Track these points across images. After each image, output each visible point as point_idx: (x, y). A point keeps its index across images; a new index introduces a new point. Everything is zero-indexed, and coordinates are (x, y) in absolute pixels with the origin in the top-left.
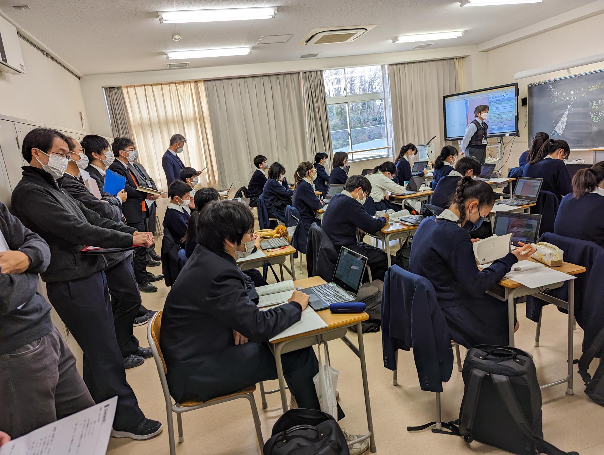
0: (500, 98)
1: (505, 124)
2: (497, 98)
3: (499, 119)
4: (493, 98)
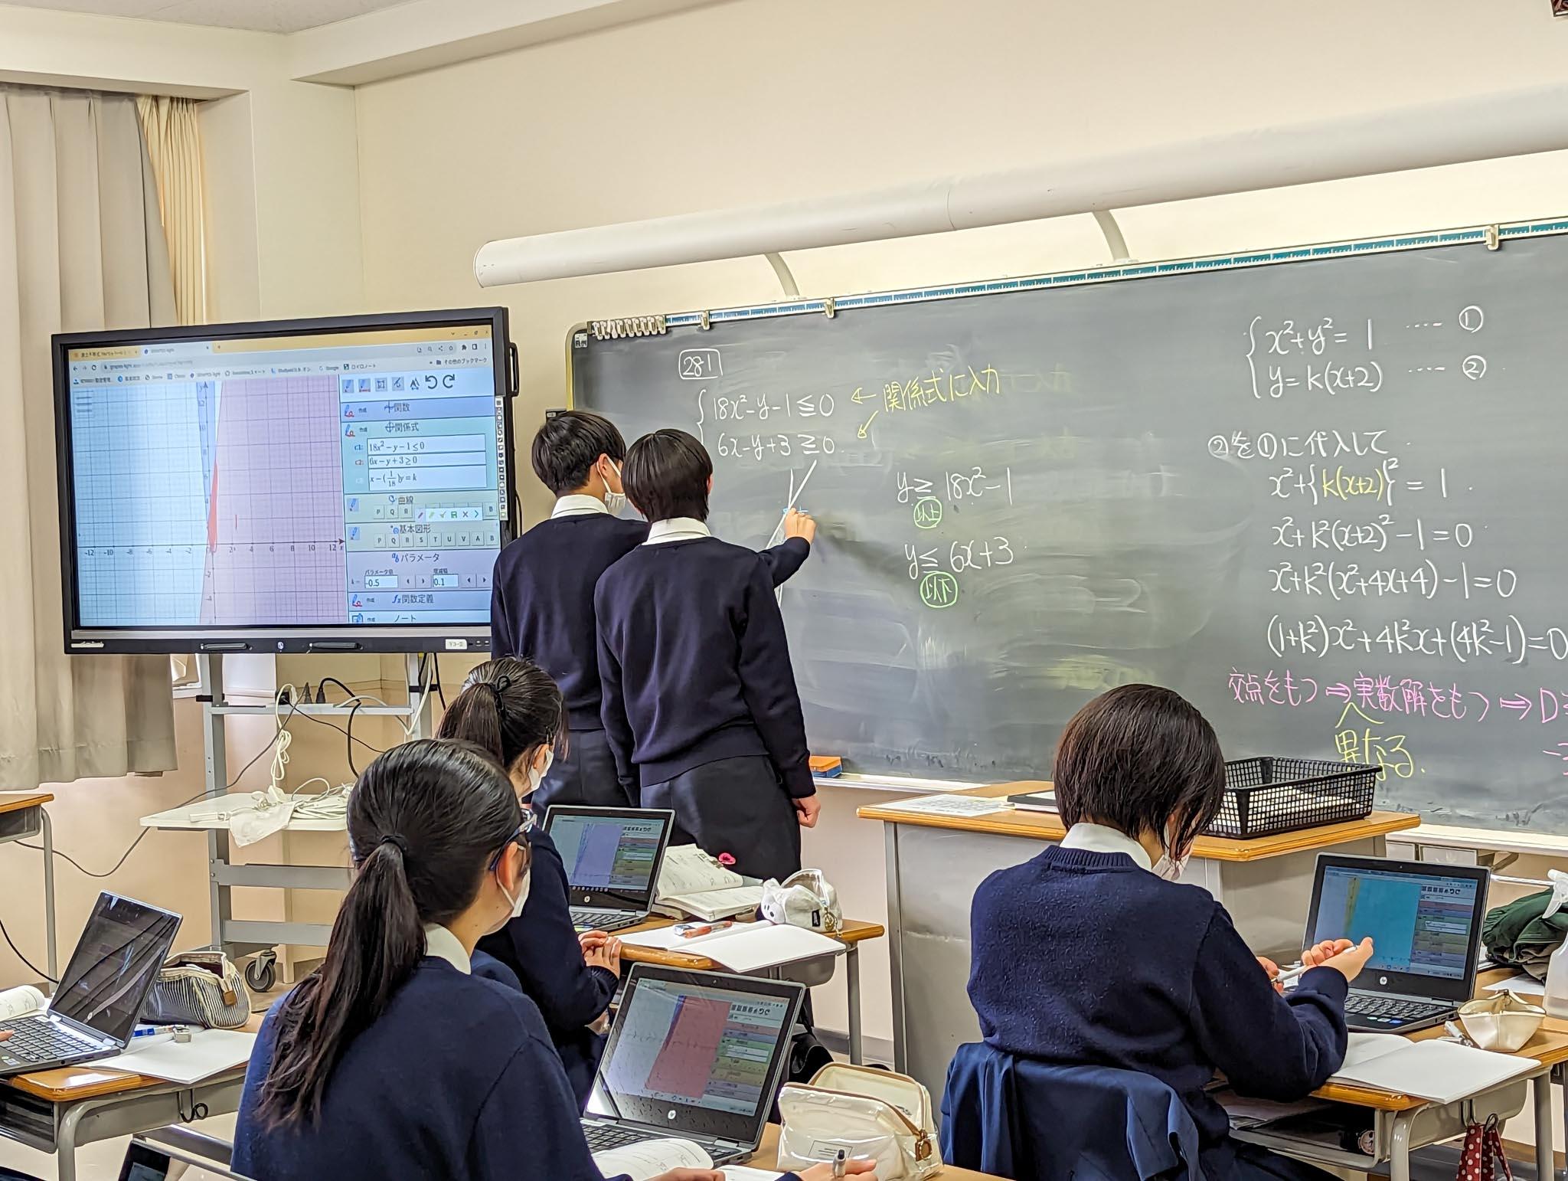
0: (407, 394)
1: (444, 572)
2: (391, 395)
3: (403, 530)
4: (364, 386)
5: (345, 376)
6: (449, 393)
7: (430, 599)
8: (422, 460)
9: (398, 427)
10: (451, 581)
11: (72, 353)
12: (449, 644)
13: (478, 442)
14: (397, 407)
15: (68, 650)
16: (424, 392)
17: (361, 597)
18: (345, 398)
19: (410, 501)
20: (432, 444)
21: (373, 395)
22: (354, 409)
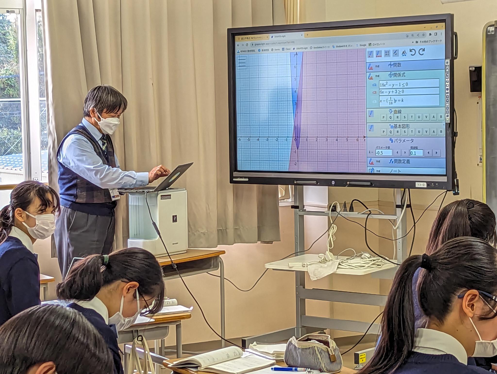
0: (400, 58)
1: (416, 148)
2: (392, 59)
3: (396, 127)
4: (378, 54)
5: (369, 49)
6: (422, 58)
7: (408, 161)
8: (406, 92)
9: (395, 75)
10: (419, 153)
11: (237, 37)
12: (418, 185)
13: (436, 82)
14: (395, 64)
15: (232, 181)
16: (408, 57)
17: (374, 160)
18: (369, 60)
19: (400, 112)
20: (412, 83)
21: (384, 59)
22: (372, 65)
